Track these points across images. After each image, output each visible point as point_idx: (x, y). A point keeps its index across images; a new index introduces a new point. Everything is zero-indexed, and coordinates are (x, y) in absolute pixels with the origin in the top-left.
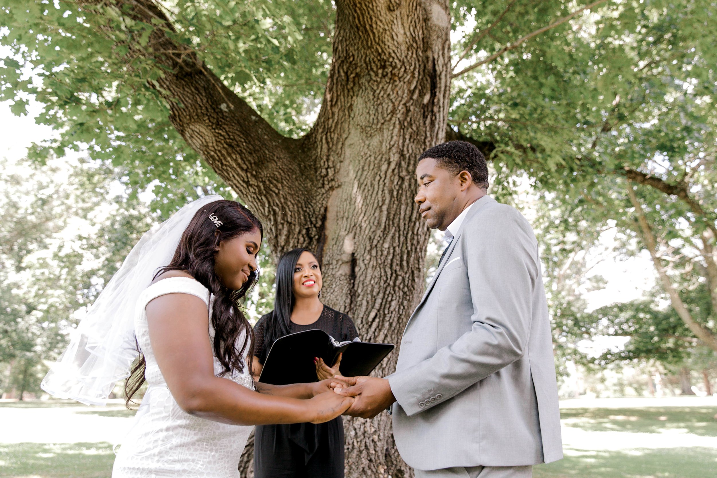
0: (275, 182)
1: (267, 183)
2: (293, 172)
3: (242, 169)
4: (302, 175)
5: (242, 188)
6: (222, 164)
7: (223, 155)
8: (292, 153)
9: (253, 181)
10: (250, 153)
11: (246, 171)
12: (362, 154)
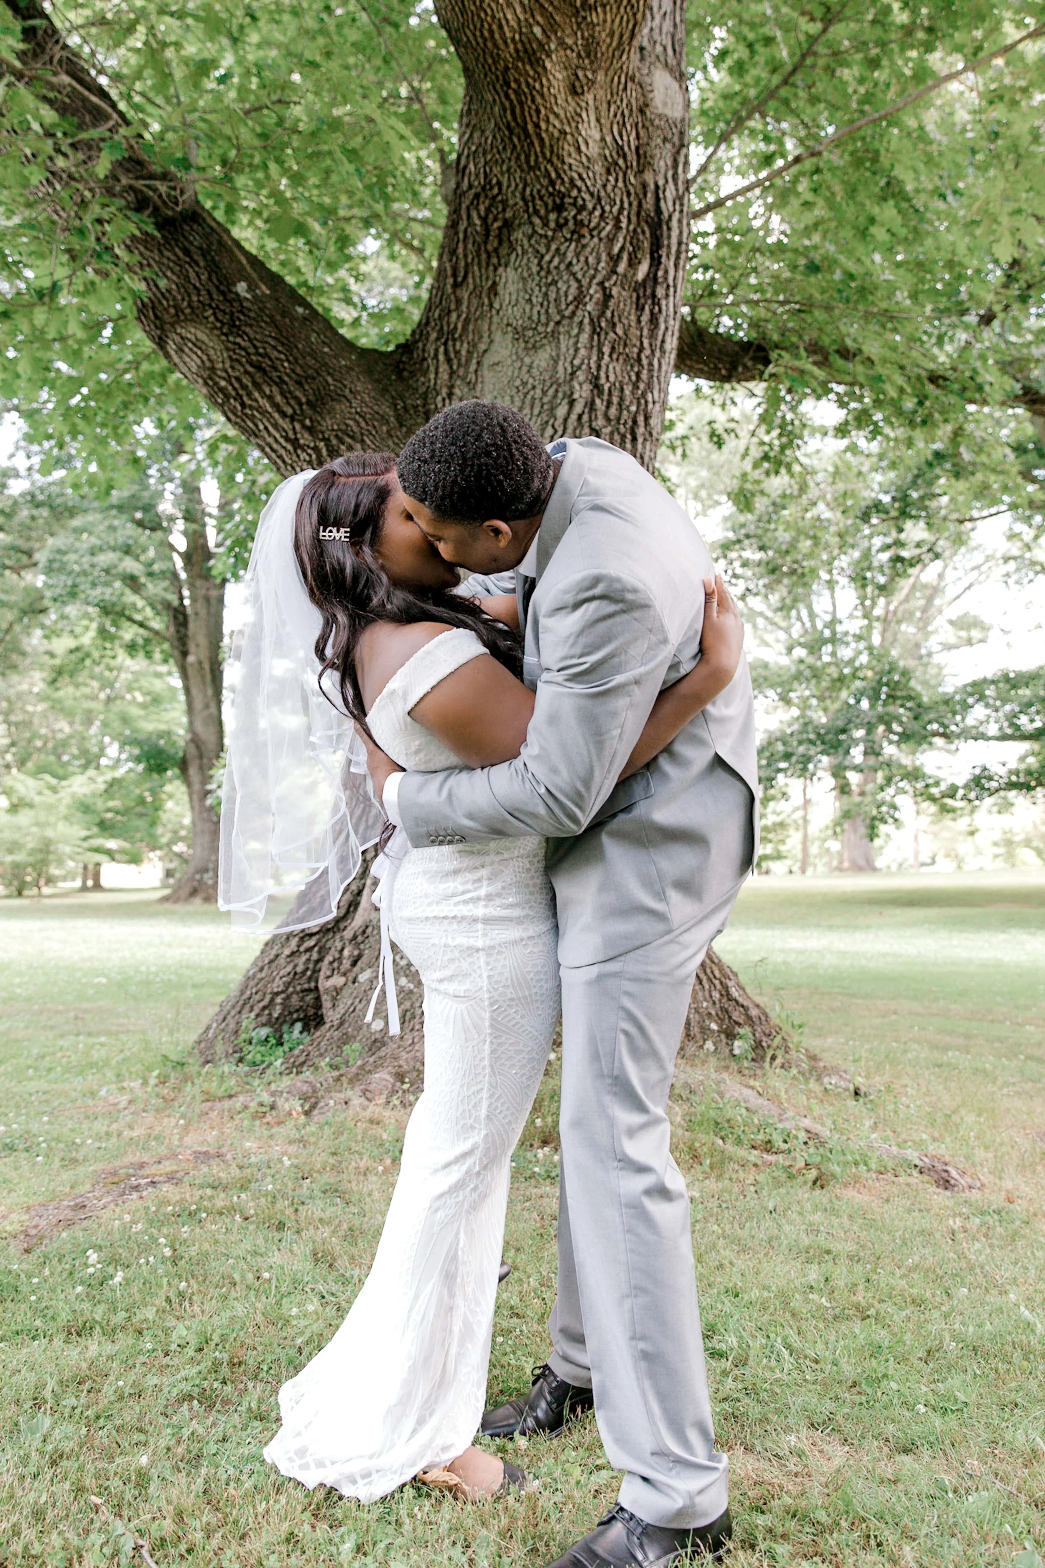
0: (348, 440)
1: (334, 442)
2: (384, 420)
3: (284, 415)
4: (401, 425)
5: (282, 452)
6: (243, 405)
7: (244, 387)
8: (378, 381)
9: (305, 439)
10: (299, 383)
11: (292, 419)
12: (518, 383)
